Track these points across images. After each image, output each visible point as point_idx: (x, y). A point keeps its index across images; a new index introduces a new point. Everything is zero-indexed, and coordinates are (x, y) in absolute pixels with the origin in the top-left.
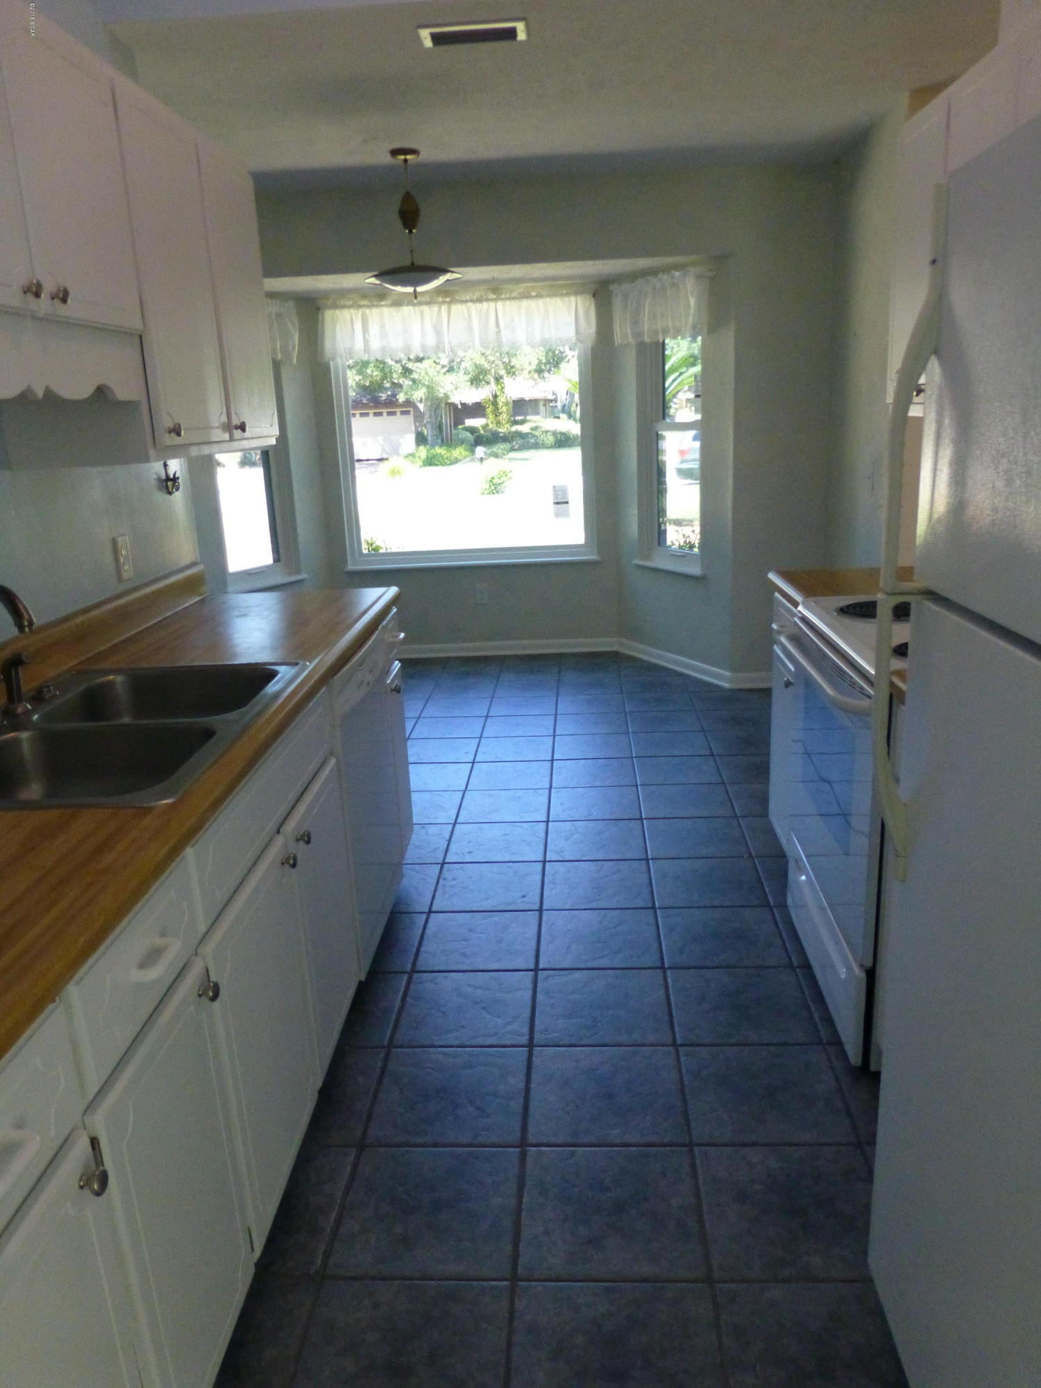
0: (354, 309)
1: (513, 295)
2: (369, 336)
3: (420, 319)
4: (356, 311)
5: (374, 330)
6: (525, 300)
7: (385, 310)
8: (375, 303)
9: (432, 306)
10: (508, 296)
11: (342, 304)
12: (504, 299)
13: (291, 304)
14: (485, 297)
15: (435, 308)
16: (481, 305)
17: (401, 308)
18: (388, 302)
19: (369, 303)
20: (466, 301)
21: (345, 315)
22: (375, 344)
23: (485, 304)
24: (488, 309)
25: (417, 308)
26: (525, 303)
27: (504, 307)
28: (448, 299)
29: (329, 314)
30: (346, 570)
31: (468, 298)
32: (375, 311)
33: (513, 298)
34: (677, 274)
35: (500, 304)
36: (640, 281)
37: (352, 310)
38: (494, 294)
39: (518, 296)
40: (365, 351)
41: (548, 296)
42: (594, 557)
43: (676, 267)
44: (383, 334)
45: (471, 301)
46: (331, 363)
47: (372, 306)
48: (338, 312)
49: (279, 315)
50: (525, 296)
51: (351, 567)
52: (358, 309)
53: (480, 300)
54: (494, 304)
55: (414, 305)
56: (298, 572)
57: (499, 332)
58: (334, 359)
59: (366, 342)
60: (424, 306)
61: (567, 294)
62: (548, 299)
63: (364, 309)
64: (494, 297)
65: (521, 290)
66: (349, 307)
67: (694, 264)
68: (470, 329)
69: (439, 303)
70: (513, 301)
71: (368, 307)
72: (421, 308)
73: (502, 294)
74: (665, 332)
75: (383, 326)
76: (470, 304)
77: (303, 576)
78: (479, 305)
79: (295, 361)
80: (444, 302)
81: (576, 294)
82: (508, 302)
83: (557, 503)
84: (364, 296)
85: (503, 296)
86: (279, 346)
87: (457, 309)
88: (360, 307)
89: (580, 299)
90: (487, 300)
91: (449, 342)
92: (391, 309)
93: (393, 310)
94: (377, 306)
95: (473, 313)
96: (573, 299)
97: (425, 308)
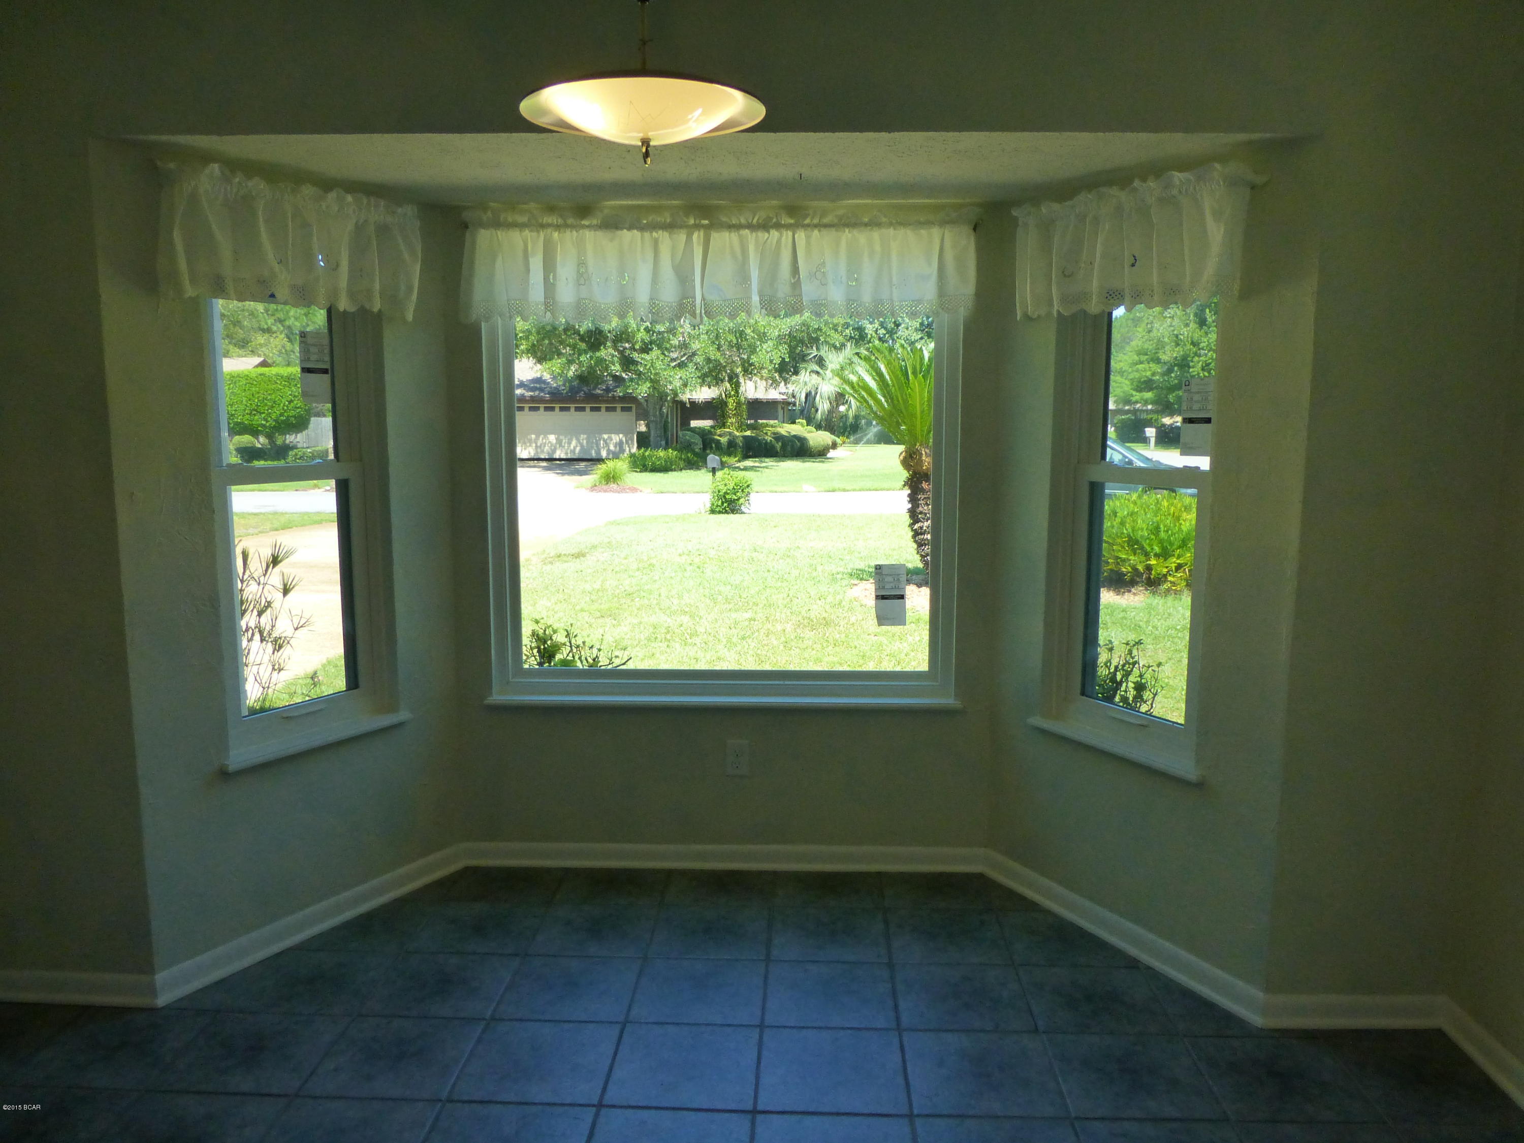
0: (531, 231)
1: (826, 221)
2: (555, 278)
3: (650, 255)
4: (534, 234)
5: (565, 272)
6: (847, 230)
7: (588, 234)
8: (570, 221)
9: (676, 230)
10: (816, 221)
11: (510, 220)
12: (808, 226)
13: (409, 210)
14: (774, 220)
15: (681, 237)
16: (766, 235)
17: (619, 233)
18: (595, 222)
19: (560, 221)
20: (738, 227)
21: (515, 238)
22: (566, 294)
23: (775, 233)
24: (779, 241)
25: (647, 235)
26: (846, 235)
27: (808, 238)
28: (706, 222)
29: (484, 238)
30: (486, 702)
31: (743, 221)
32: (570, 236)
33: (826, 226)
34: (1178, 177)
35: (801, 235)
36: (1083, 197)
37: (527, 233)
38: (791, 217)
39: (836, 221)
40: (546, 304)
41: (891, 224)
42: (947, 700)
43: (1184, 164)
44: (582, 277)
45: (750, 227)
46: (483, 324)
47: (566, 226)
48: (501, 234)
49: (383, 230)
50: (849, 222)
51: (498, 697)
52: (538, 232)
53: (765, 226)
54: (790, 233)
55: (642, 229)
56: (392, 708)
57: (796, 285)
58: (487, 319)
59: (549, 288)
60: (660, 232)
61: (928, 224)
62: (891, 231)
63: (549, 230)
64: (792, 221)
65: (840, 212)
66: (522, 226)
67: (1222, 158)
68: (743, 277)
69: (687, 227)
70: (825, 232)
71: (558, 227)
72: (654, 234)
73: (806, 216)
74: (1114, 297)
75: (581, 263)
76: (746, 232)
77: (403, 715)
78: (762, 235)
79: (410, 317)
80: (697, 227)
81: (943, 223)
82: (816, 232)
83: (883, 597)
84: (551, 209)
85: (807, 221)
86: (377, 286)
87: (722, 239)
88: (543, 226)
89: (949, 234)
90: (778, 226)
91: (703, 299)
92: (600, 234)
93: (601, 236)
94: (572, 227)
95: (751, 248)
96: (936, 232)
97: (663, 236)
